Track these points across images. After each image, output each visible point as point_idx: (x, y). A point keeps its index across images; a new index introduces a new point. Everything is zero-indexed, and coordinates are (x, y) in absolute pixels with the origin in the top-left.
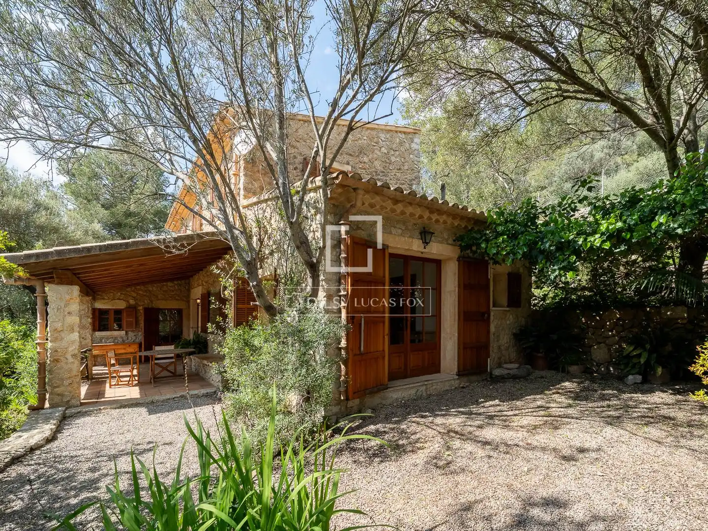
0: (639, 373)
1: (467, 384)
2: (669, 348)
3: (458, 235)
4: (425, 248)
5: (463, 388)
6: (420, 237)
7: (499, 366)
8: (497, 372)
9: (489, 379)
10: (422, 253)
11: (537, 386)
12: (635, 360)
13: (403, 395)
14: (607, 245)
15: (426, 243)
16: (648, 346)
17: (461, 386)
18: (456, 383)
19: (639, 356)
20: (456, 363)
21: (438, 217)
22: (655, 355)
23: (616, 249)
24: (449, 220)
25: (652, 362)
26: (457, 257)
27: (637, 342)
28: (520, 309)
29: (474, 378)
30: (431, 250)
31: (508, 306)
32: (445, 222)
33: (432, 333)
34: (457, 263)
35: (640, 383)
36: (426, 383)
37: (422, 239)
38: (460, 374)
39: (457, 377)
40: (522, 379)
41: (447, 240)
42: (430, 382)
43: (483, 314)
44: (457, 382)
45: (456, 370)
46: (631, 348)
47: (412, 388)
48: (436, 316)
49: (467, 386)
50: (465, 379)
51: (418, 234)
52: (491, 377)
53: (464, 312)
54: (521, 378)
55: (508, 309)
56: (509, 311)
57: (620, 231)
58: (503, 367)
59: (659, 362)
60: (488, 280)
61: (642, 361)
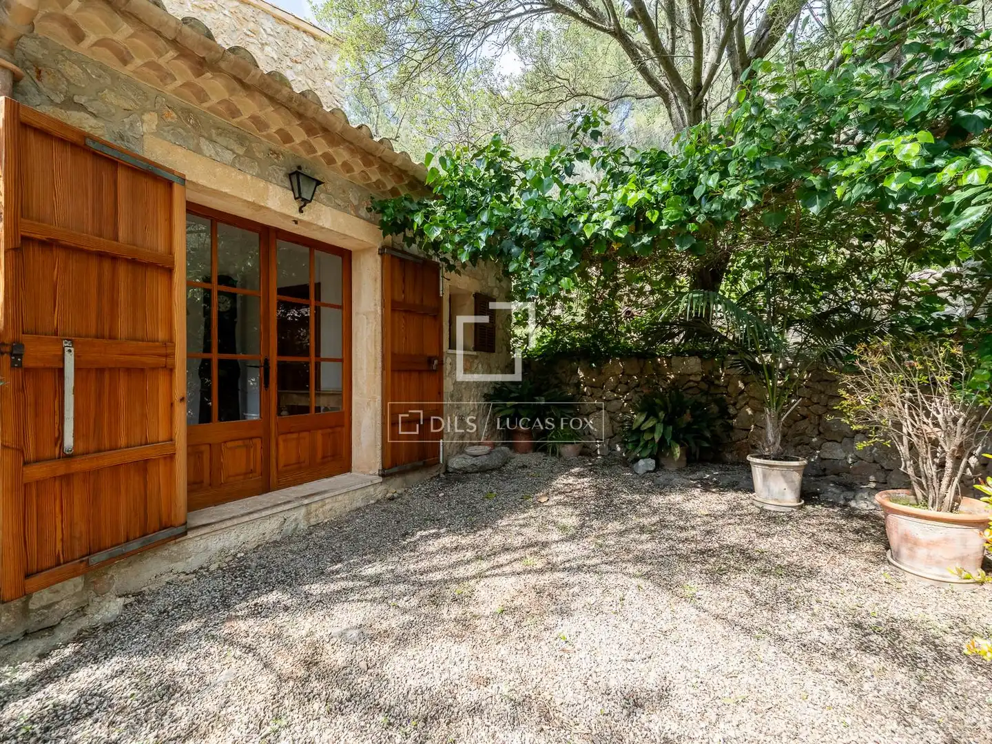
0: (651, 456)
1: (399, 491)
2: (687, 417)
3: (377, 200)
4: (301, 211)
5: (392, 499)
6: (287, 184)
7: (461, 449)
8: (456, 463)
9: (442, 476)
10: (296, 222)
11: (516, 487)
12: (647, 437)
13: (242, 537)
14: (621, 233)
15: (303, 202)
16: (662, 415)
17: (389, 495)
18: (379, 492)
19: (652, 430)
20: (379, 453)
21: (331, 151)
22: (671, 428)
23: (635, 242)
24: (358, 165)
25: (668, 440)
26: (379, 246)
27: (649, 409)
28: (494, 355)
29: (414, 478)
30: (319, 218)
31: (475, 349)
32: (347, 167)
33: (336, 394)
34: (379, 258)
35: (655, 471)
36: (306, 502)
37: (293, 190)
38: (385, 474)
39: (381, 480)
40: (494, 473)
41: (356, 209)
42: (317, 498)
43: (430, 361)
44: (381, 488)
45: (379, 466)
46: (642, 419)
47: (270, 517)
48: (341, 360)
49: (400, 496)
50: (398, 481)
51: (281, 175)
52: (447, 472)
53: (393, 354)
54: (493, 470)
55: (475, 353)
56: (476, 357)
57: (641, 207)
58: (466, 453)
59: (676, 438)
60: (440, 299)
61: (657, 437)
